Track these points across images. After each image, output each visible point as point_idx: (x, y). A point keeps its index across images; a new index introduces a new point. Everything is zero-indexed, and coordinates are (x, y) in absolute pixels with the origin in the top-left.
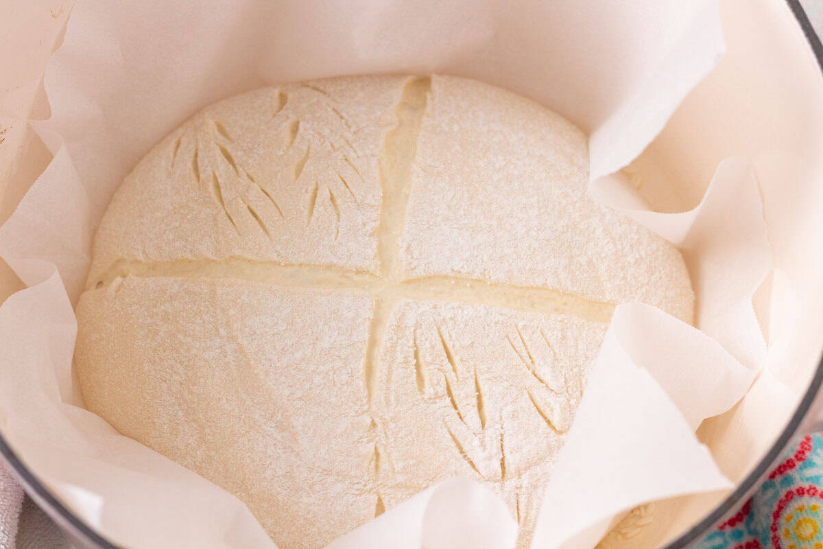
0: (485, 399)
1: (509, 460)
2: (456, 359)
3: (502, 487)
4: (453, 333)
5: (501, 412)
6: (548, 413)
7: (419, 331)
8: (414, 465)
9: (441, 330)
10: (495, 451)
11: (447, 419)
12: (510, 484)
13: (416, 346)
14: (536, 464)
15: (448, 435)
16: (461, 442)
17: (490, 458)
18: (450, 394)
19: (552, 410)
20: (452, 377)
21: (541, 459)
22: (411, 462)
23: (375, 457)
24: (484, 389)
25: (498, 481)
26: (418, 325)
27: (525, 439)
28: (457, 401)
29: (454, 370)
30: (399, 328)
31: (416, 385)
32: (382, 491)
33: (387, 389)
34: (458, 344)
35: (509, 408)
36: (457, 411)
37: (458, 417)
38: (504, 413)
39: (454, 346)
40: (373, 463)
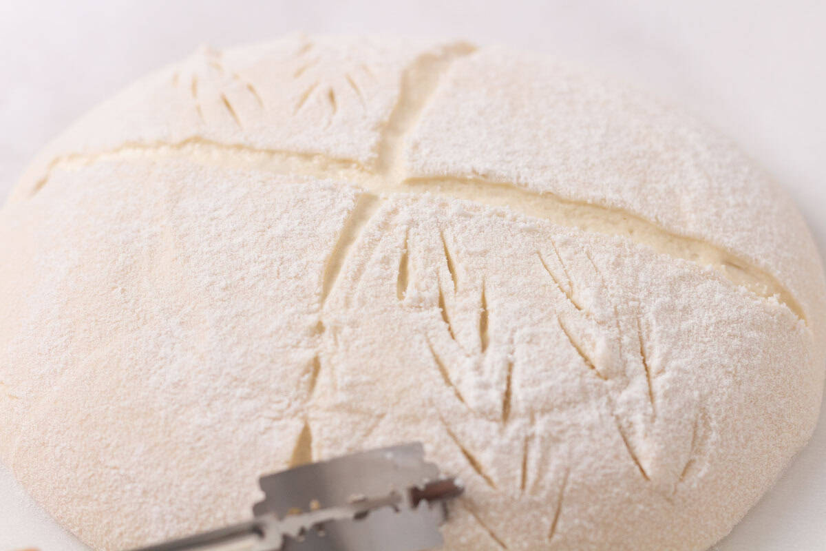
0: (492, 318)
1: (518, 394)
2: (459, 268)
3: (501, 432)
4: (460, 238)
5: (512, 335)
6: (587, 348)
7: (412, 231)
8: (368, 383)
9: (445, 233)
10: (495, 378)
11: (431, 333)
12: (514, 426)
13: (406, 247)
14: (561, 408)
15: (427, 353)
16: (446, 364)
17: (485, 386)
18: (442, 304)
19: (594, 345)
20: (448, 285)
21: (569, 403)
22: (364, 378)
23: (312, 369)
24: (492, 305)
25: (495, 420)
26: (412, 223)
27: (546, 371)
28: (450, 313)
29: (454, 278)
30: (385, 226)
31: (395, 289)
32: (311, 415)
33: (352, 288)
34: (464, 249)
35: (526, 330)
36: (448, 325)
37: (447, 334)
38: (517, 335)
39: (458, 252)
40: (307, 377)
